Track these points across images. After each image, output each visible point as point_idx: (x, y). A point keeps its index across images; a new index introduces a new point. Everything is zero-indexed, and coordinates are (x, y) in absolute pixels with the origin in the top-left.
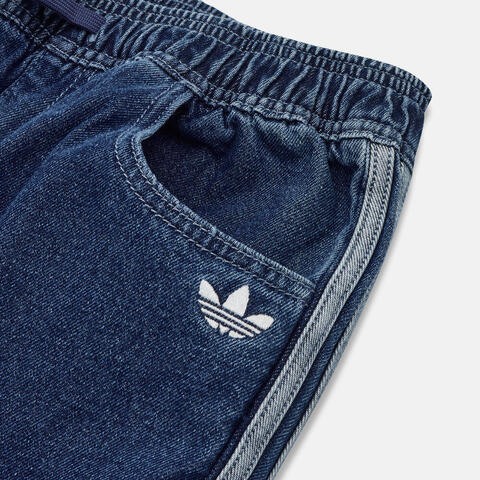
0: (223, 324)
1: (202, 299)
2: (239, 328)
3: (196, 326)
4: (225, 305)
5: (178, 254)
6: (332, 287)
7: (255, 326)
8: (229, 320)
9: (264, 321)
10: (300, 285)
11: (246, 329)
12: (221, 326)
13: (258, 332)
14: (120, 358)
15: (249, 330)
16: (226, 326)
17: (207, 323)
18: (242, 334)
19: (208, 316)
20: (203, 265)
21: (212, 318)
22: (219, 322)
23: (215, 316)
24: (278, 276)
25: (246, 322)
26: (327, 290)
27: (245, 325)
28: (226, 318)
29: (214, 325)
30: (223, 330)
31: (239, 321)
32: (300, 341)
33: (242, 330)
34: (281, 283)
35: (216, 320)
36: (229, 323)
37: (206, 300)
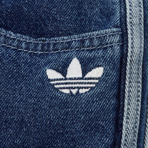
0: (72, 88)
1: (52, 80)
2: (83, 85)
3: (56, 98)
4: (68, 76)
5: (26, 63)
6: (131, 23)
7: (93, 79)
8: (75, 83)
9: (97, 72)
10: (110, 35)
11: (88, 83)
12: (72, 90)
13: (97, 81)
14: (18, 141)
15: (91, 83)
16: (75, 88)
17: (62, 93)
18: (88, 88)
19: (61, 88)
20: (43, 61)
21: (64, 88)
22: (69, 88)
23: (65, 86)
24: (91, 40)
25: (86, 79)
26: (129, 27)
27: (86, 81)
28: (72, 83)
29: (67, 91)
30: (74, 91)
31: (82, 81)
32: (128, 67)
33: (86, 85)
34: (96, 42)
35: (67, 88)
36: (76, 85)
37: (55, 80)
